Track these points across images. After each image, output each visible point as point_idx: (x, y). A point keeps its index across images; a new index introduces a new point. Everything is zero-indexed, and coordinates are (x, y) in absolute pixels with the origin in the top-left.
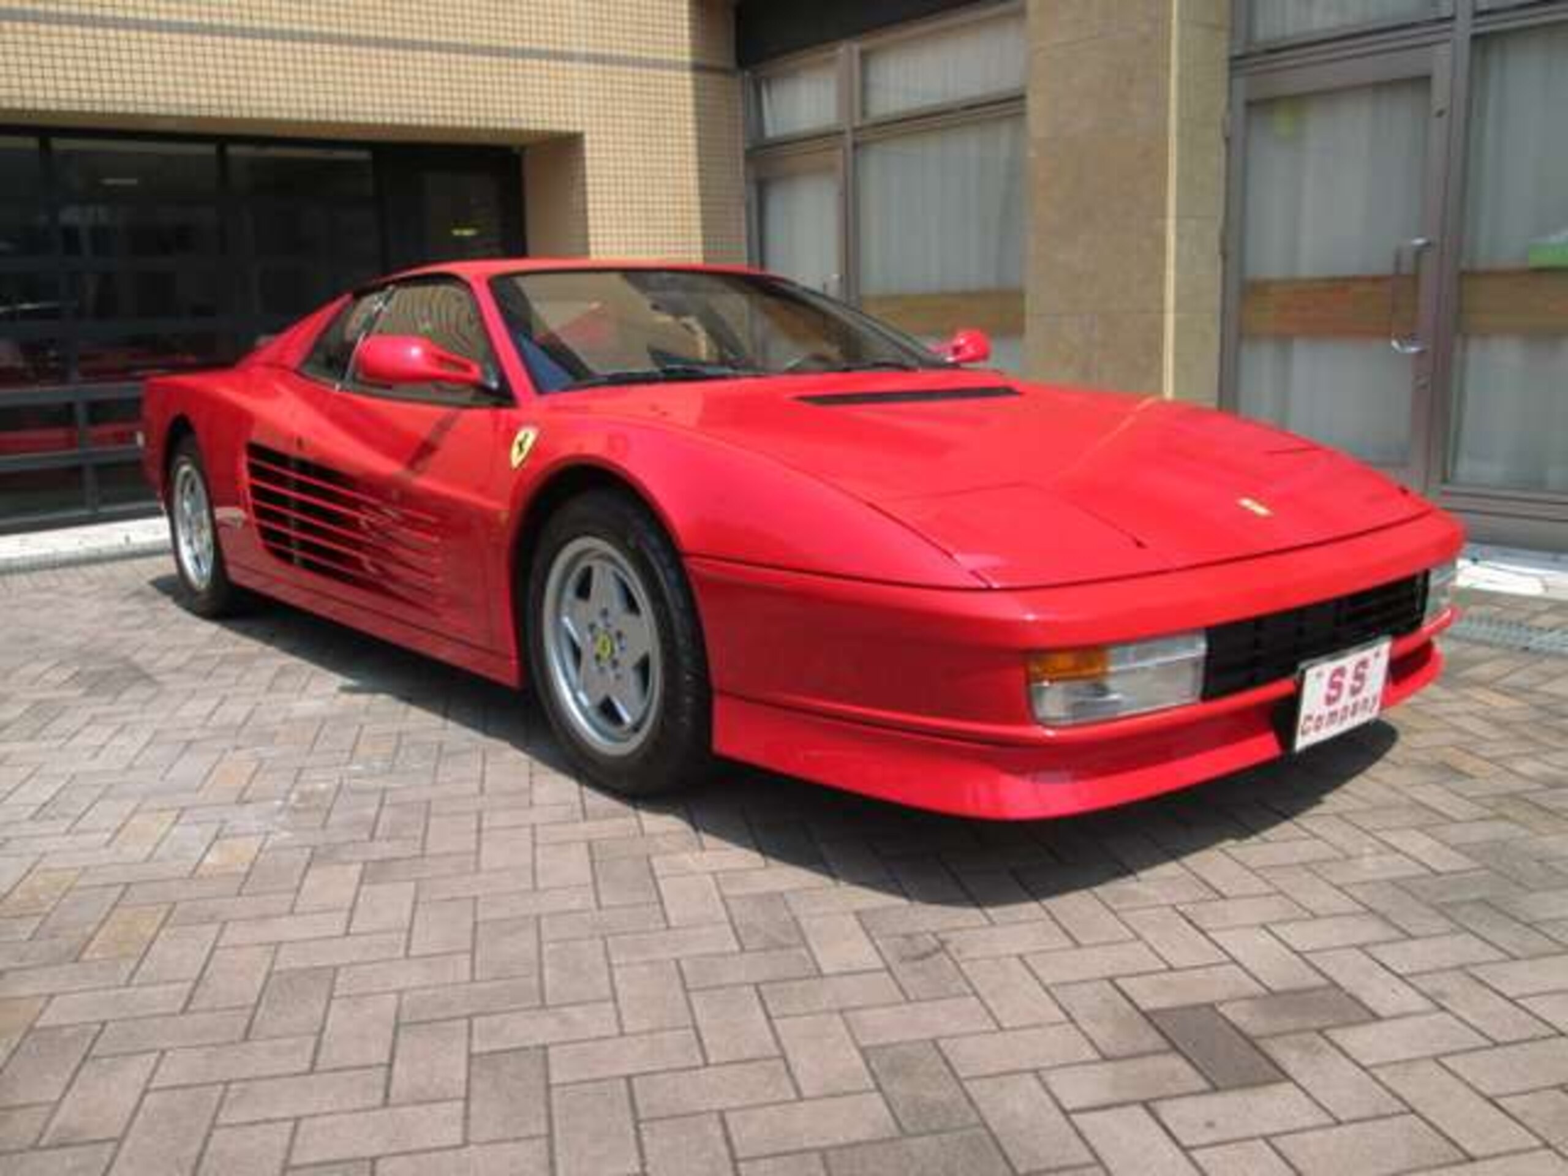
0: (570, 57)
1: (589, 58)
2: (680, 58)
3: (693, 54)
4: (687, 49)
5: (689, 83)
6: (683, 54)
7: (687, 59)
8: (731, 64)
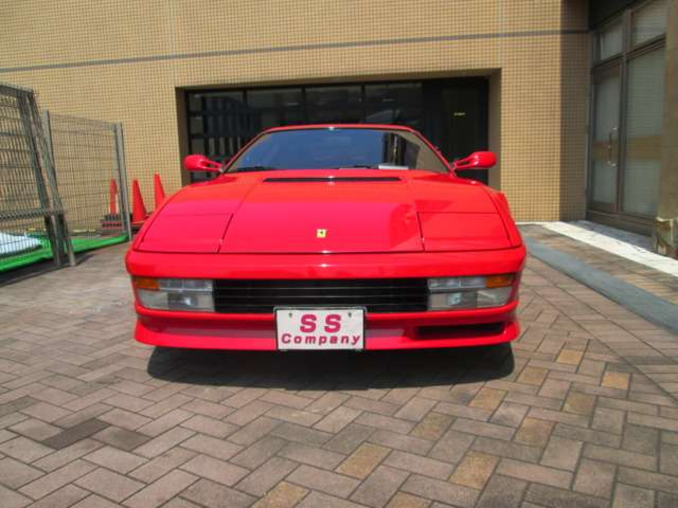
0: (497, 35)
1: (506, 35)
2: (555, 29)
3: (562, 26)
4: (559, 24)
5: (559, 40)
6: (556, 26)
7: (559, 29)
8: (586, 28)
